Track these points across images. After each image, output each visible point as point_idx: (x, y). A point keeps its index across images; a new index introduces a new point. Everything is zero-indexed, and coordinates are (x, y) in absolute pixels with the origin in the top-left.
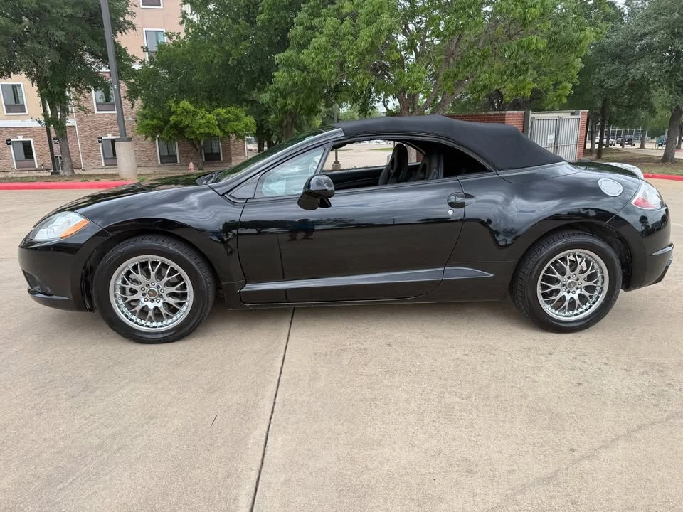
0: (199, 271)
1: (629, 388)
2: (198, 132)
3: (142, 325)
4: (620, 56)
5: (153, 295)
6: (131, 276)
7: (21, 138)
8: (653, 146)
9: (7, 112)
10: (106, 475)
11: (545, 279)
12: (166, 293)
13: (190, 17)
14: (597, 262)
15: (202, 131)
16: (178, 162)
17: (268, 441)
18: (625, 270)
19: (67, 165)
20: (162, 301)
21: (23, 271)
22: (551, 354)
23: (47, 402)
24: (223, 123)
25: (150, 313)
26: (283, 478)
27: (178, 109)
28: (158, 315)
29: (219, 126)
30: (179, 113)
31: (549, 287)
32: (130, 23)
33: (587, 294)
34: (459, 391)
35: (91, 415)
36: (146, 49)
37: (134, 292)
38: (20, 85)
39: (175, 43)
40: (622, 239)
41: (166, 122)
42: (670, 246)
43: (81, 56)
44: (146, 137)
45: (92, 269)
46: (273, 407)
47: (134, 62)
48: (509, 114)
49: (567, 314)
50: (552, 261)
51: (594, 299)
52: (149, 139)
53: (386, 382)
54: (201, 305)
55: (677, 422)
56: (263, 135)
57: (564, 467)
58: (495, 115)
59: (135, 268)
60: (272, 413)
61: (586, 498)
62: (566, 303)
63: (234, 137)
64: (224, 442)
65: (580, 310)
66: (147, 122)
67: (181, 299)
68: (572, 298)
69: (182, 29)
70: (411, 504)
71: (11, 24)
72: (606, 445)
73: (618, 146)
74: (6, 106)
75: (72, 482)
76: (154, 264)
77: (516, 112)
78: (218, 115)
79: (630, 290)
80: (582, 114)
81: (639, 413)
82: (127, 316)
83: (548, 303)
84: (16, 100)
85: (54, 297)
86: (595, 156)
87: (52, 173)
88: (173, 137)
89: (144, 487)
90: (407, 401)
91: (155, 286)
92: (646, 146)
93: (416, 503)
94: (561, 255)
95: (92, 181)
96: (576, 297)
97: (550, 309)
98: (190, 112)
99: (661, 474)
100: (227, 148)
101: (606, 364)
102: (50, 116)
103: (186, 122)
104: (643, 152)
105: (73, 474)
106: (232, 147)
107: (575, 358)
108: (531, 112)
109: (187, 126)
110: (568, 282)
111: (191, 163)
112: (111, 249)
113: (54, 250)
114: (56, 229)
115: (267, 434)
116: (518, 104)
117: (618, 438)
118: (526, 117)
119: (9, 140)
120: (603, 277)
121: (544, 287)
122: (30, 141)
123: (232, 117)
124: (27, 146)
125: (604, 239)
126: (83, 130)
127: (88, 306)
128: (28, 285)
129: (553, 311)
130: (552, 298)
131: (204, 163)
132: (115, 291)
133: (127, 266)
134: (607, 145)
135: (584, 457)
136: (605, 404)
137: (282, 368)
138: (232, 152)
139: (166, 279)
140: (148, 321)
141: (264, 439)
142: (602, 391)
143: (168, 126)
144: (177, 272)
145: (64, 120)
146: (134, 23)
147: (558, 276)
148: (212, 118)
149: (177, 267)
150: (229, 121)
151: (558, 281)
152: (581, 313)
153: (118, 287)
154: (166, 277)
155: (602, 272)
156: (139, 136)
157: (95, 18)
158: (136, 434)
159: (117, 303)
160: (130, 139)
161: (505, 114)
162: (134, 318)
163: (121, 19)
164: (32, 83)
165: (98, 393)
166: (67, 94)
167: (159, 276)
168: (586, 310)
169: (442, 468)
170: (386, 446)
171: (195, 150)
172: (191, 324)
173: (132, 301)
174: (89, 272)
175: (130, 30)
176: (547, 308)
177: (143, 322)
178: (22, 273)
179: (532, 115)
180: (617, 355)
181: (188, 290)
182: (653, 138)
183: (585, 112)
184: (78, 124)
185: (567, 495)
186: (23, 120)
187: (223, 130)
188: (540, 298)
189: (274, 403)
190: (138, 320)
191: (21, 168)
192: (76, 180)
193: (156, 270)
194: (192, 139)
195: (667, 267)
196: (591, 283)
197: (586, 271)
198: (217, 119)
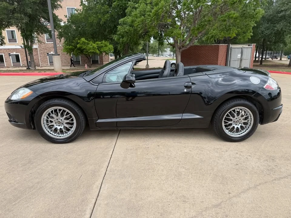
0: (79, 114)
1: (258, 167)
2: (89, 51)
3: (55, 136)
4: (271, 20)
5: (60, 123)
6: (50, 115)
7: (15, 53)
8: (285, 59)
9: (9, 42)
10: (33, 199)
11: (226, 119)
12: (65, 122)
13: (84, 3)
14: (248, 112)
15: (91, 51)
16: (81, 64)
17: (102, 186)
18: (261, 116)
19: (33, 65)
20: (63, 126)
21: (7, 112)
22: (227, 151)
23: (13, 168)
24: (100, 48)
25: (58, 131)
26: (106, 202)
27: (81, 42)
28: (61, 131)
29: (98, 49)
30: (81, 43)
31: (227, 123)
32: (59, 5)
33: (244, 126)
34: (185, 166)
35: (30, 174)
36: (66, 16)
37: (51, 122)
38: (14, 31)
39: (79, 13)
40: (259, 102)
41: (76, 47)
42: (281, 105)
43: (39, 19)
44: (67, 53)
45: (35, 112)
46: (106, 172)
47: (61, 22)
48: (221, 45)
49: (235, 134)
50: (229, 111)
51: (247, 128)
52: (69, 54)
53: (155, 162)
54: (80, 127)
55: (277, 182)
56: (117, 53)
57: (225, 200)
58: (214, 46)
59: (52, 112)
60: (105, 174)
61: (232, 214)
62: (235, 130)
63: (104, 54)
64: (84, 186)
65: (241, 132)
66: (67, 47)
67: (71, 125)
68: (237, 127)
69: (81, 8)
70: (158, 215)
71: (8, 5)
72: (244, 192)
73: (270, 59)
74: (9, 39)
75: (19, 202)
76: (60, 110)
77: (224, 44)
78: (98, 44)
79: (263, 124)
80: (253, 46)
81: (261, 178)
82: (49, 132)
83: (227, 129)
84: (13, 37)
85: (19, 123)
86: (259, 64)
87: (27, 68)
88: (78, 53)
89: (48, 205)
90: (163, 170)
91: (60, 120)
92: (282, 59)
93: (160, 214)
94: (233, 109)
95: (43, 72)
96: (239, 127)
97: (228, 132)
98: (86, 43)
99: (266, 205)
100: (101, 59)
101: (250, 156)
102: (26, 44)
103: (84, 47)
104: (281, 62)
105: (20, 199)
106: (104, 58)
107: (237, 153)
108: (230, 44)
109: (85, 49)
110: (236, 121)
111: (86, 65)
112: (42, 104)
113: (20, 104)
114: (19, 95)
115: (102, 183)
116: (226, 41)
117: (250, 188)
118: (228, 47)
119: (10, 54)
120: (251, 119)
121: (225, 122)
122: (18, 55)
123: (103, 45)
124: (17, 57)
125: (252, 102)
126: (40, 50)
127: (33, 127)
128: (9, 118)
129: (229, 133)
130: (229, 127)
131: (91, 64)
132: (44, 121)
133: (49, 111)
134: (265, 59)
135: (234, 196)
136: (247, 173)
137: (112, 155)
138: (104, 60)
139: (65, 117)
140: (58, 134)
141: (100, 185)
142: (246, 167)
143: (76, 49)
144: (69, 114)
145: (32, 46)
146: (61, 5)
147: (231, 118)
148: (95, 45)
149: (69, 112)
150: (102, 47)
151: (231, 120)
152: (242, 134)
153: (45, 120)
154: (65, 116)
155: (251, 117)
156: (64, 53)
157: (45, 3)
158: (48, 182)
159: (44, 126)
160: (59, 55)
161: (219, 46)
162: (52, 133)
163: (56, 3)
164: (19, 30)
165: (34, 164)
166: (33, 35)
167: (62, 115)
168: (244, 132)
169: (173, 200)
170: (151, 190)
171: (88, 59)
172: (76, 135)
173: (51, 125)
174: (33, 113)
175: (60, 8)
176: (227, 132)
177: (56, 134)
178: (6, 113)
179: (231, 46)
180: (256, 152)
181: (74, 122)
182: (286, 55)
183: (254, 45)
184: (39, 48)
185: (224, 213)
186: (16, 46)
187: (100, 51)
188: (224, 127)
189: (107, 170)
190: (54, 134)
191: (15, 66)
192: (36, 72)
193: (60, 113)
194: (87, 54)
195: (280, 115)
196: (246, 121)
197: (244, 116)
198: (97, 46)
